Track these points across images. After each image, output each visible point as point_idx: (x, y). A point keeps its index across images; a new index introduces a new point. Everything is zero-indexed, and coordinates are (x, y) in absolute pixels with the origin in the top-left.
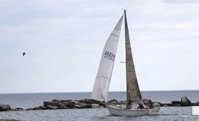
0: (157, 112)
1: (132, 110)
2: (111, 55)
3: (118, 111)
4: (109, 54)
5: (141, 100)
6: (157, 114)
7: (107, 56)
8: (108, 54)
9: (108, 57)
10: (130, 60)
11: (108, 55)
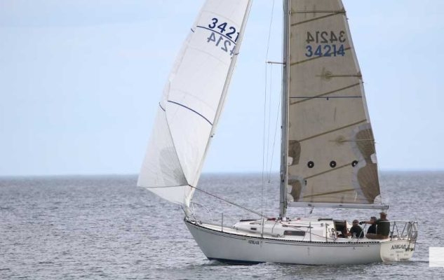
0: (407, 250)
1: (312, 240)
2: (234, 36)
3: (250, 242)
4: (228, 30)
5: (372, 201)
6: (406, 257)
7: (217, 36)
8: (223, 30)
9: (222, 42)
10: (341, 51)
11: (224, 33)
